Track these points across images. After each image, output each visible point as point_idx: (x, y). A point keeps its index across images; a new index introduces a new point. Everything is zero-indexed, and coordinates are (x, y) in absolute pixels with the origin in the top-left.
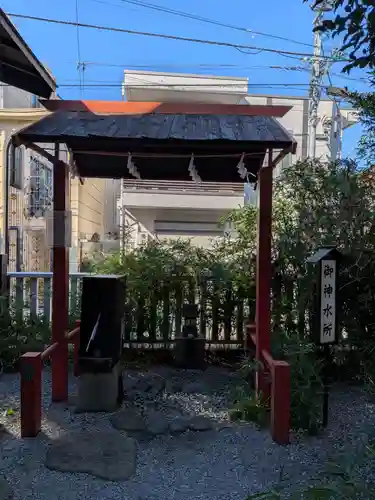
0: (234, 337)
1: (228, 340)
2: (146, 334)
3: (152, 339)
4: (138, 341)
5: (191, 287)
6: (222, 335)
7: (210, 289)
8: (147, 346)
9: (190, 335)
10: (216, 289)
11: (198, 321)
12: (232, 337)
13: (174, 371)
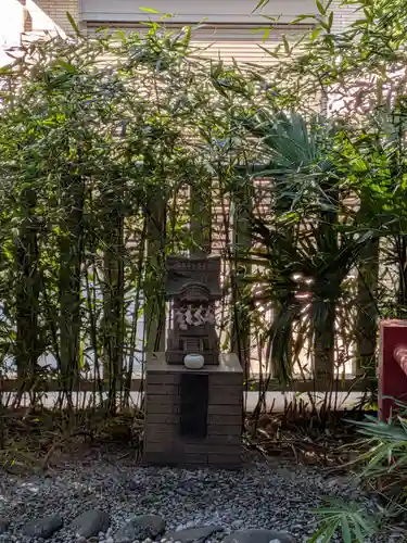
0: (348, 369)
1: (323, 378)
2: (48, 360)
3: (69, 378)
4: (22, 386)
5: (200, 204)
6: (303, 363)
7: (264, 207)
8: (49, 400)
9: (194, 360)
10: (282, 206)
11: (222, 312)
12: (338, 371)
13: (139, 476)
